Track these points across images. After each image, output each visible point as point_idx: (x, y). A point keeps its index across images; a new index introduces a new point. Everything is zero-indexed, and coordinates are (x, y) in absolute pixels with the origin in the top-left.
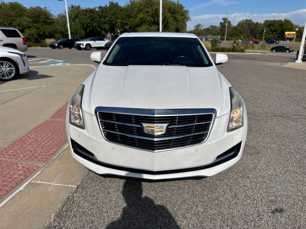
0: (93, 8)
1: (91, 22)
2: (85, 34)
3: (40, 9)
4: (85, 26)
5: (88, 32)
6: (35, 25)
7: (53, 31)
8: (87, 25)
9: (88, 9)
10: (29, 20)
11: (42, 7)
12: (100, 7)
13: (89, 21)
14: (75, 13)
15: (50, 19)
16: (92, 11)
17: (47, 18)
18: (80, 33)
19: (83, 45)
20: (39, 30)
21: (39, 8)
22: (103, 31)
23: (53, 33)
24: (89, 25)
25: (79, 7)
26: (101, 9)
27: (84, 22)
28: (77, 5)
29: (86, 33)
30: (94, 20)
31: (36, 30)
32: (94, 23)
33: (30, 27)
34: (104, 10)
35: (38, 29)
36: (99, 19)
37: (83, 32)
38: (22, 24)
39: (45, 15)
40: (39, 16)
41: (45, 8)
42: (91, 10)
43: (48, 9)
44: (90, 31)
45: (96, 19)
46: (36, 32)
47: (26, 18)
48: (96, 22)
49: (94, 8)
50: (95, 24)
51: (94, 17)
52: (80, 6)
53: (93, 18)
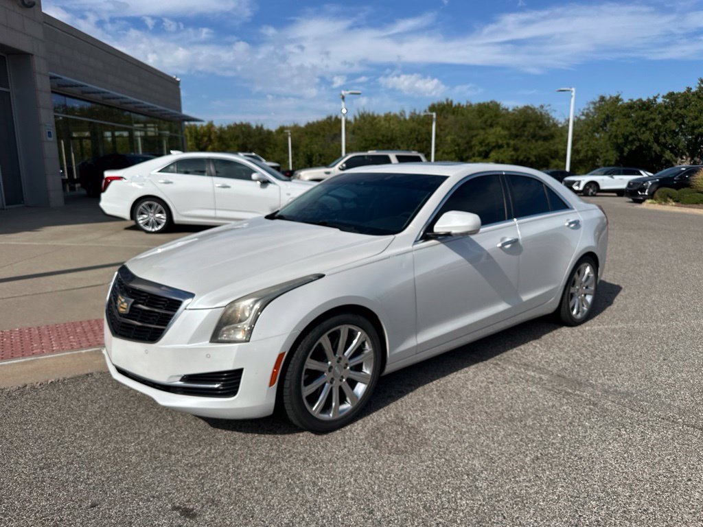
0: (649, 99)
1: (636, 132)
2: (617, 160)
3: (533, 110)
4: (621, 141)
5: (625, 154)
6: (512, 142)
7: (546, 154)
8: (626, 138)
9: (635, 103)
10: (505, 132)
11: (536, 105)
12: (671, 95)
13: (633, 130)
14: (604, 113)
15: (547, 128)
16: (646, 106)
17: (541, 127)
18: (604, 157)
19: (578, 185)
20: (519, 153)
21: (531, 109)
22: (668, 152)
23: (548, 157)
24: (631, 138)
25: (617, 99)
26: (671, 100)
27: (618, 132)
28: (614, 95)
29: (621, 156)
30: (645, 125)
31: (513, 153)
32: (644, 132)
33: (500, 147)
34: (681, 100)
35: (516, 149)
36: (660, 124)
37: (613, 155)
38: (487, 142)
39: (538, 122)
40: (524, 125)
41: (542, 107)
42: (644, 104)
43: (548, 108)
44: (631, 151)
45: (652, 125)
46: (512, 156)
47: (499, 129)
48: (651, 130)
49: (651, 98)
50: (646, 136)
51: (647, 120)
52: (619, 95)
53: (644, 122)
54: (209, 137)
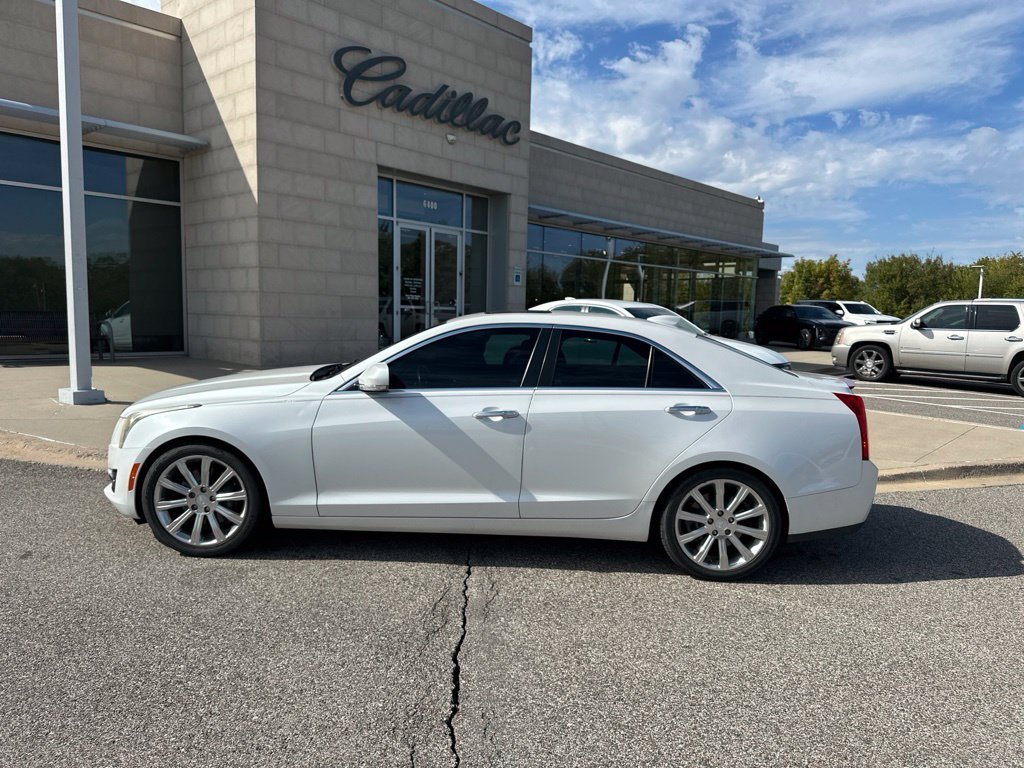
54: (827, 280)
